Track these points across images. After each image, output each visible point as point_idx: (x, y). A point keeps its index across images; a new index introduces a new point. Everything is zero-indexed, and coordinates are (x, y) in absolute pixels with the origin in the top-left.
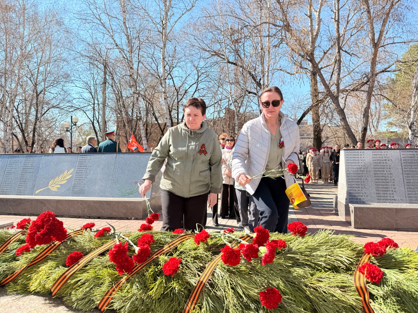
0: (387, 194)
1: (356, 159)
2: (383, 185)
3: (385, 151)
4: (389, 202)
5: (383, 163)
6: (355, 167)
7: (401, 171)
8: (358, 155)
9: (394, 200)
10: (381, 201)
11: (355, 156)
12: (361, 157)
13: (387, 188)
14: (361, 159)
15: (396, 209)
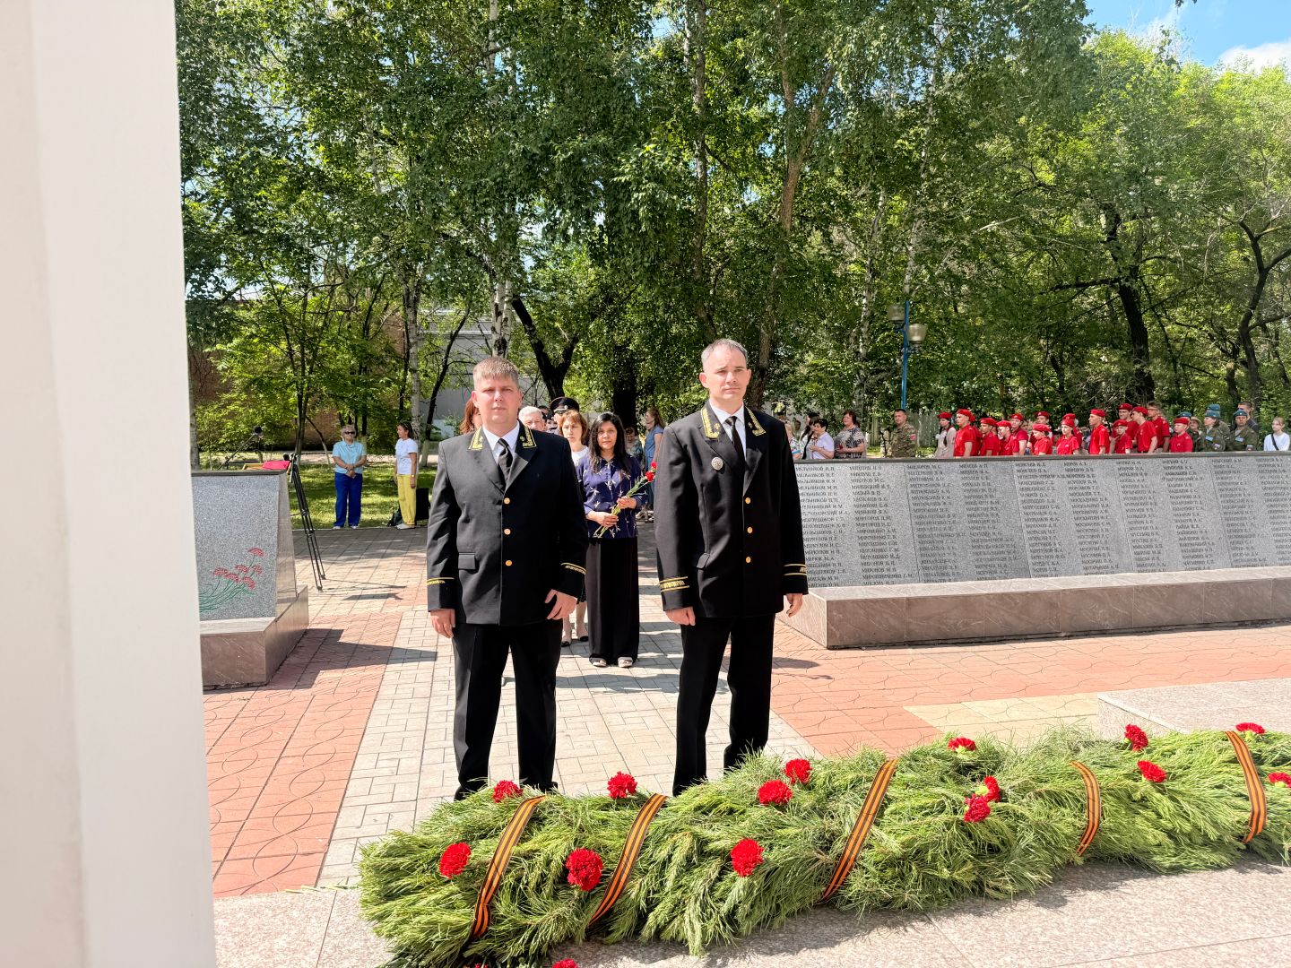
0: (881, 563)
1: (819, 485)
2: (873, 544)
3: (875, 464)
4: (887, 583)
5: (873, 493)
6: (816, 504)
7: (906, 510)
8: (822, 475)
9: (896, 576)
10: (872, 580)
11: (817, 478)
12: (828, 481)
13: (881, 550)
14: (829, 484)
15: (908, 599)
